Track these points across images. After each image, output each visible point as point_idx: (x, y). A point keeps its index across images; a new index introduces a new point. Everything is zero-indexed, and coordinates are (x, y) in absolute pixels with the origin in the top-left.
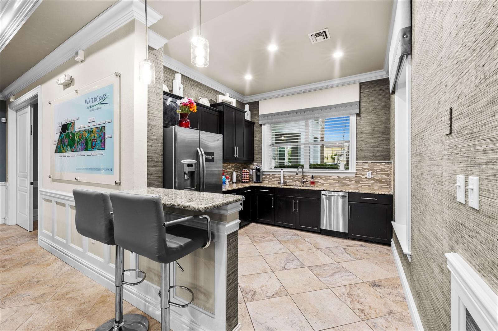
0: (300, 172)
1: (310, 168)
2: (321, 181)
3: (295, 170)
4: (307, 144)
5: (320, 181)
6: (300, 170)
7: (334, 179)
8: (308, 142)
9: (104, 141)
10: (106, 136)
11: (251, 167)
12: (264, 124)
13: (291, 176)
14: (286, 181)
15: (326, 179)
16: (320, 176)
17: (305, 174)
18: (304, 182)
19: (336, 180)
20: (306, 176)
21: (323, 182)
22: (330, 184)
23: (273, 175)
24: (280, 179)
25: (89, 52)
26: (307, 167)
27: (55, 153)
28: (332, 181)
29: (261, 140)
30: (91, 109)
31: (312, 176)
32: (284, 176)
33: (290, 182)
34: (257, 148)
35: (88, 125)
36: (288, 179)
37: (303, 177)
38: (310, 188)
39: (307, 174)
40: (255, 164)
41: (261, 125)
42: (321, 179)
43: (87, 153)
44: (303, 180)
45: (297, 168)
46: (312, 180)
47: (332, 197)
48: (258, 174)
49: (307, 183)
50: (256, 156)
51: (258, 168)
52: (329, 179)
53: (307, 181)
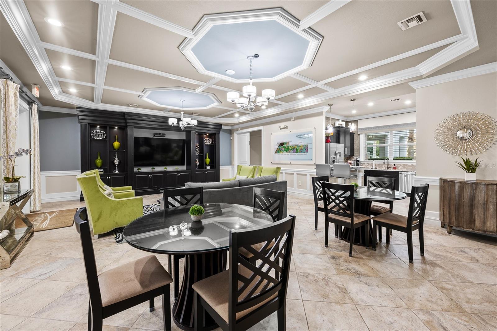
0: (386, 162)
1: (394, 159)
2: (401, 167)
3: (383, 161)
4: (391, 146)
5: (399, 167)
6: (387, 161)
7: (409, 166)
8: (392, 144)
9: (307, 150)
10: (308, 148)
11: (352, 159)
12: (361, 134)
13: (380, 164)
14: (377, 167)
15: (404, 166)
16: (400, 165)
17: (389, 163)
18: (389, 168)
19: (411, 167)
20: (390, 164)
21: (402, 168)
22: (407, 169)
23: (367, 164)
24: (373, 166)
25: (297, 118)
26: (391, 159)
27: (275, 153)
28: (408, 167)
29: (359, 143)
30: (300, 138)
31: (395, 164)
32: (375, 165)
33: (379, 168)
34: (356, 148)
35: (298, 144)
36: (378, 166)
37: (388, 165)
38: (392, 170)
39: (391, 163)
40: (355, 157)
41: (359, 134)
42: (401, 166)
43: (297, 153)
44: (388, 167)
45: (384, 159)
46: (394, 167)
47: (409, 175)
48: (358, 163)
49: (391, 168)
50: (355, 153)
51: (358, 160)
52: (406, 166)
53: (391, 167)
